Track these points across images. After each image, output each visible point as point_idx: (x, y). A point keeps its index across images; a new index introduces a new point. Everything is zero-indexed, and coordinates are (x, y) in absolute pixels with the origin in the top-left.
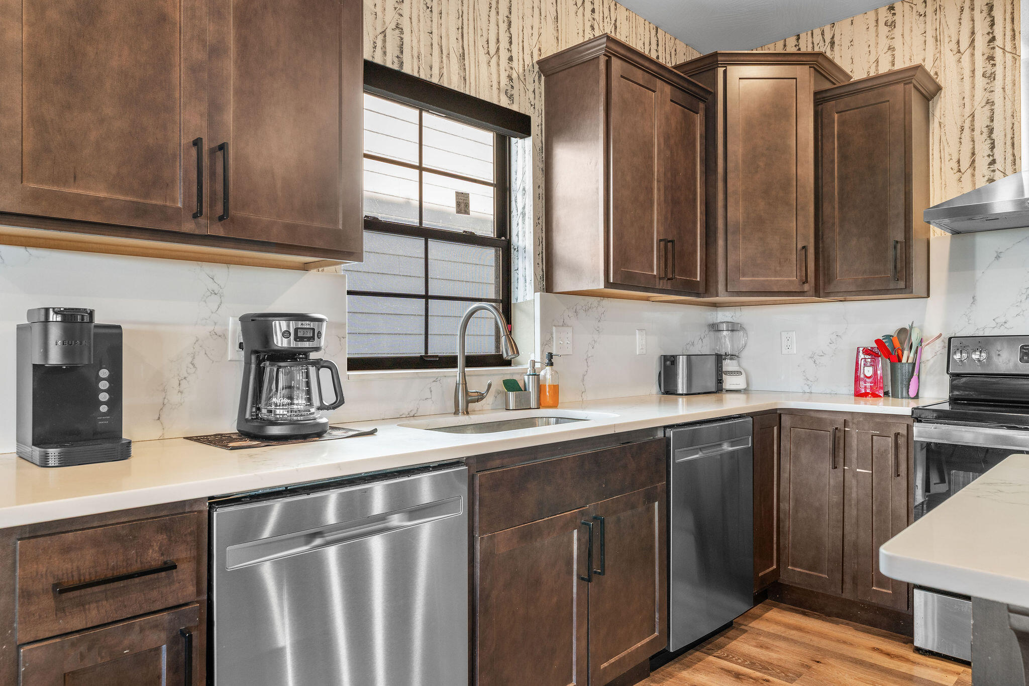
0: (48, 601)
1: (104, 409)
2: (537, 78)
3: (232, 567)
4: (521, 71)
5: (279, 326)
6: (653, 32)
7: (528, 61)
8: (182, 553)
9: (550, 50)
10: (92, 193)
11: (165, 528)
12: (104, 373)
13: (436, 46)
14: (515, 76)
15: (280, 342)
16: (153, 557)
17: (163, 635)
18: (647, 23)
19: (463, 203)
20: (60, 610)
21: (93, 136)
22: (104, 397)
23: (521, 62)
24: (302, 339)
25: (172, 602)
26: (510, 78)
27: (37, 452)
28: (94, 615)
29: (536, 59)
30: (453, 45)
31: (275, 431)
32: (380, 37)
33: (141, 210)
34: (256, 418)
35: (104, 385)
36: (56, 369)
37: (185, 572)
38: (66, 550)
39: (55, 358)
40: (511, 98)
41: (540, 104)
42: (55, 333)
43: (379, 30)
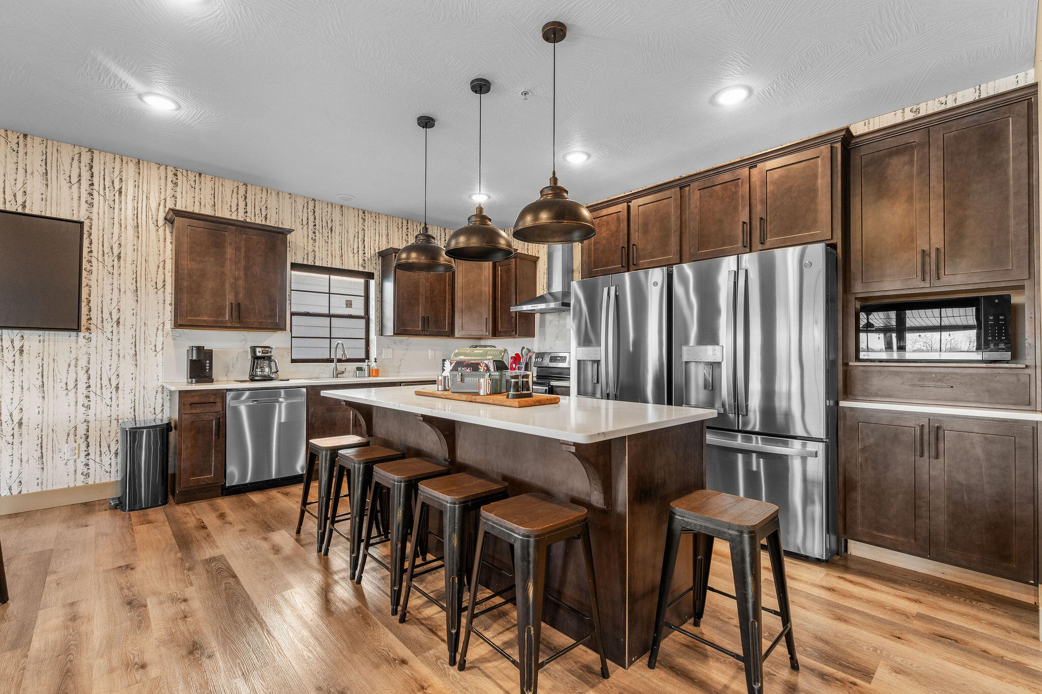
0: (188, 406)
1: (207, 371)
2: (377, 259)
3: (231, 405)
4: (369, 256)
5: (258, 350)
6: (443, 231)
7: (373, 252)
8: (219, 400)
9: (384, 247)
10: (203, 319)
11: (214, 395)
12: (208, 362)
13: (330, 255)
14: (366, 259)
15: (258, 354)
16: (211, 400)
17: (214, 418)
18: (439, 228)
19: (349, 304)
20: (191, 408)
21: (204, 305)
22: (207, 368)
23: (369, 254)
24: (264, 353)
25: (216, 411)
26: (364, 260)
27: (190, 380)
28: (198, 411)
29: (377, 251)
30: (338, 253)
31: (257, 378)
32: (306, 256)
33: (216, 322)
34: (252, 375)
35: (208, 365)
36: (195, 360)
37: (219, 405)
38: (192, 397)
39: (194, 358)
40: (364, 267)
41: (379, 267)
42: (195, 352)
43: (306, 253)
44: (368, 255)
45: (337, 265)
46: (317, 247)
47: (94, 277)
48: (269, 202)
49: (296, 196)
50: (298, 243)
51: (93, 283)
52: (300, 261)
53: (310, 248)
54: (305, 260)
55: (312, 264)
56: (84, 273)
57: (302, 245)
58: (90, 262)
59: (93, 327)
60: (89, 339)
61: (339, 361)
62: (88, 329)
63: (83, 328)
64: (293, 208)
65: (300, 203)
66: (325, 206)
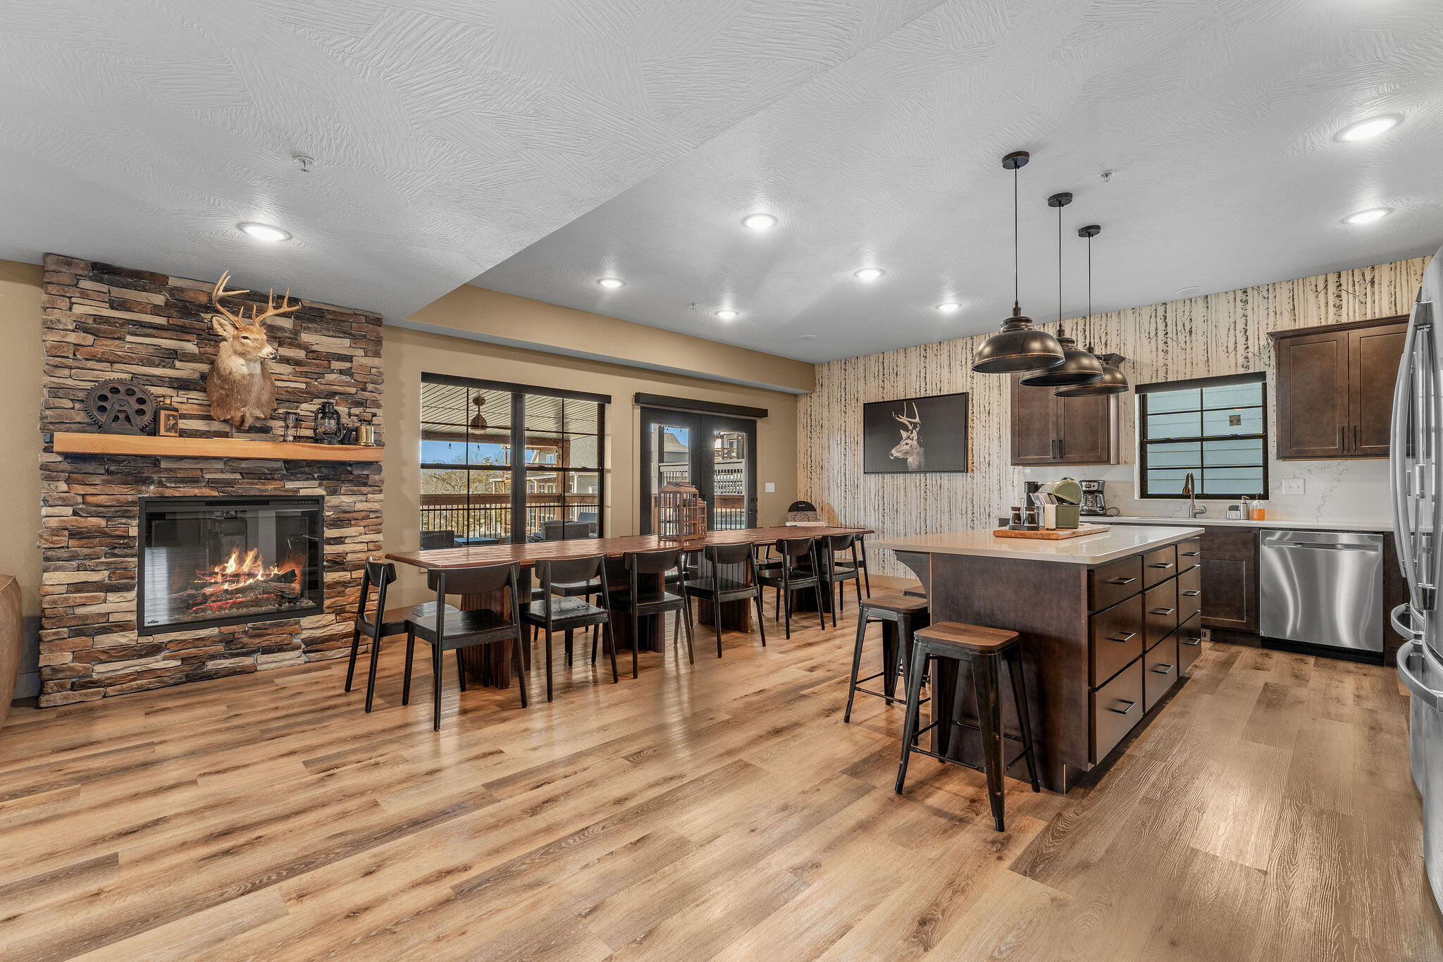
44: (1253, 348)
45: (1201, 373)
46: (1170, 359)
47: (975, 432)
48: (1109, 328)
49: (1141, 308)
50: (1145, 361)
51: (974, 436)
52: (1147, 381)
53: (1161, 362)
54: (1154, 378)
55: (1164, 381)
56: (970, 429)
57: (1149, 362)
58: (972, 420)
59: (975, 469)
60: (973, 478)
61: (1198, 497)
62: (972, 470)
63: (969, 470)
64: (1138, 322)
65: (1146, 314)
66: (1180, 306)
